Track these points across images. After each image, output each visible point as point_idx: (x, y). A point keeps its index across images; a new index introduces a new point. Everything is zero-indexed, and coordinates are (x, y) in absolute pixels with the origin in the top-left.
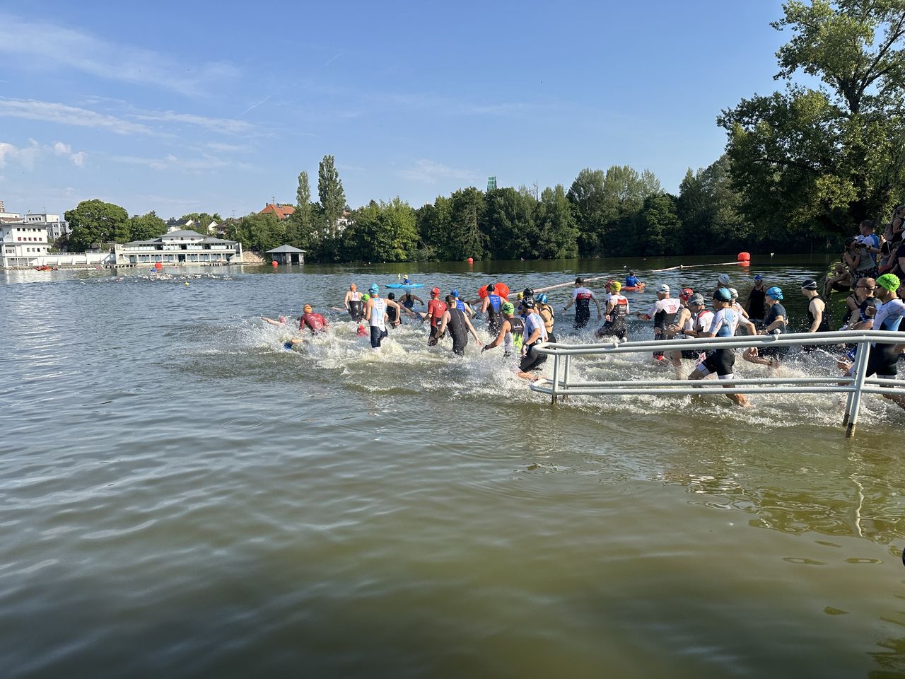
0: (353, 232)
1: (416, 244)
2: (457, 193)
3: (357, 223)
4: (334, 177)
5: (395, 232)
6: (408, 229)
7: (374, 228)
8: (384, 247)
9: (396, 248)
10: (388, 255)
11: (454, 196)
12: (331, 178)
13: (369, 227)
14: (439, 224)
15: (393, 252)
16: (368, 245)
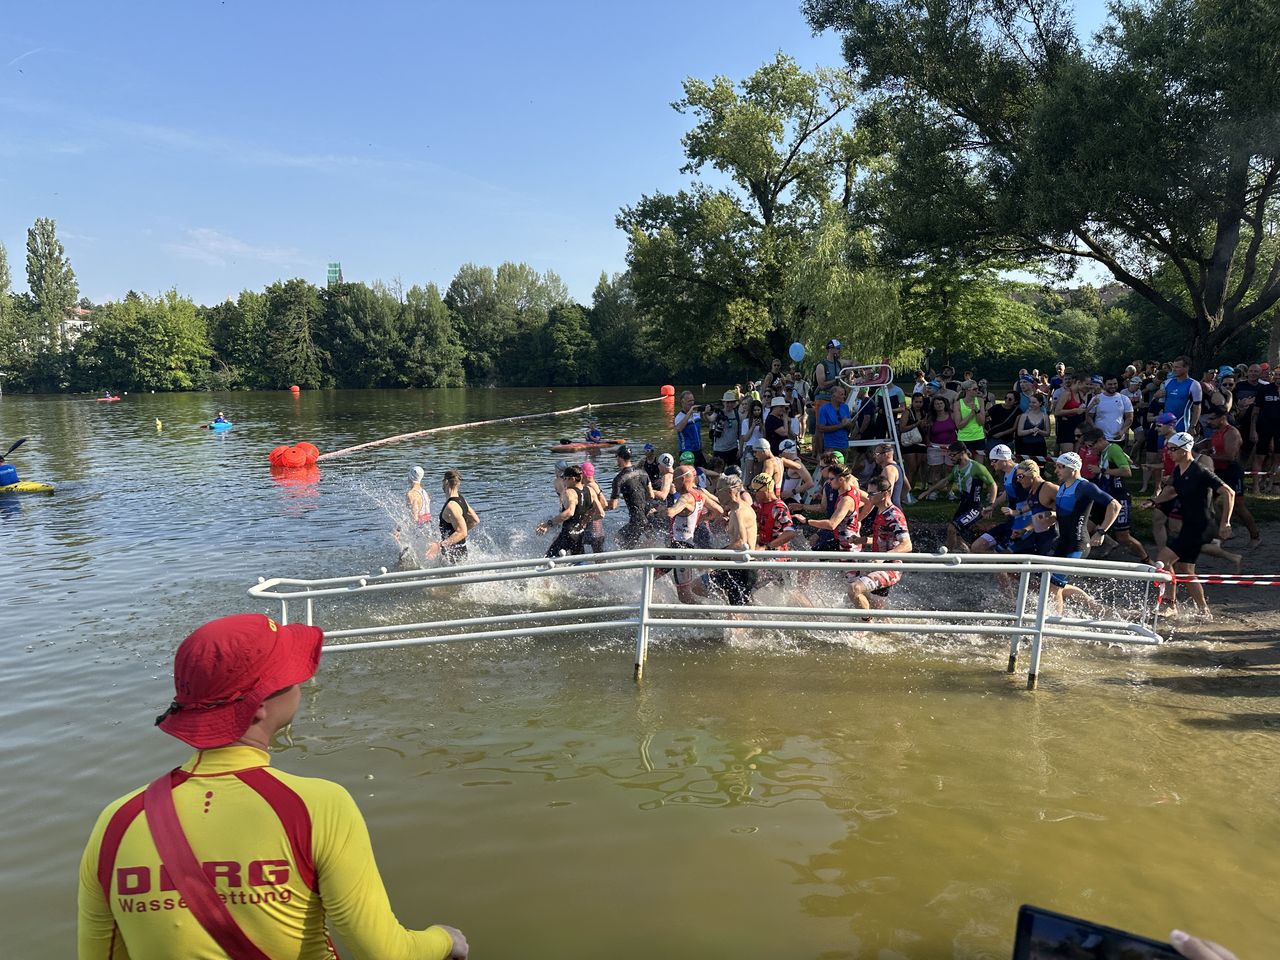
0: (93, 343)
1: (208, 364)
2: (274, 286)
3: (102, 329)
4: (57, 253)
5: (171, 345)
6: (192, 339)
7: (133, 338)
8: (152, 368)
9: (172, 369)
10: (160, 381)
11: (269, 290)
12: (51, 254)
13: (122, 335)
14: (247, 332)
15: (168, 376)
16: (123, 365)
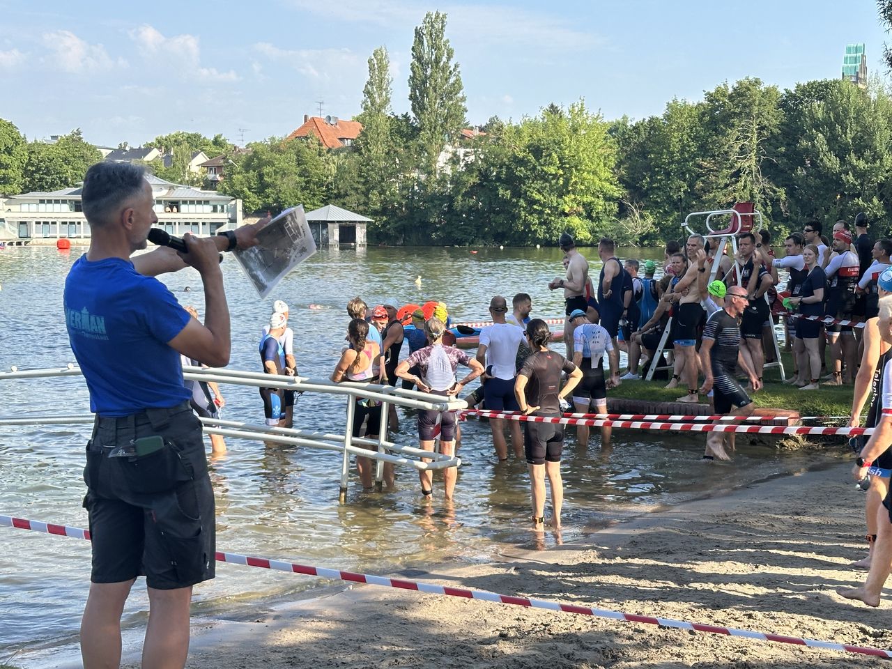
0: (474, 179)
2: (717, 91)
3: (485, 160)
4: (444, 59)
9: (566, 215)
10: (549, 231)
15: (559, 224)
16: (507, 209)
